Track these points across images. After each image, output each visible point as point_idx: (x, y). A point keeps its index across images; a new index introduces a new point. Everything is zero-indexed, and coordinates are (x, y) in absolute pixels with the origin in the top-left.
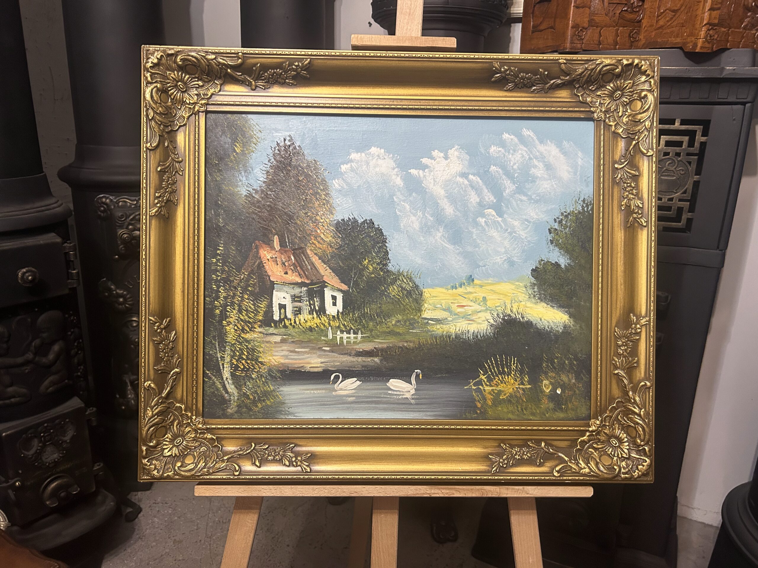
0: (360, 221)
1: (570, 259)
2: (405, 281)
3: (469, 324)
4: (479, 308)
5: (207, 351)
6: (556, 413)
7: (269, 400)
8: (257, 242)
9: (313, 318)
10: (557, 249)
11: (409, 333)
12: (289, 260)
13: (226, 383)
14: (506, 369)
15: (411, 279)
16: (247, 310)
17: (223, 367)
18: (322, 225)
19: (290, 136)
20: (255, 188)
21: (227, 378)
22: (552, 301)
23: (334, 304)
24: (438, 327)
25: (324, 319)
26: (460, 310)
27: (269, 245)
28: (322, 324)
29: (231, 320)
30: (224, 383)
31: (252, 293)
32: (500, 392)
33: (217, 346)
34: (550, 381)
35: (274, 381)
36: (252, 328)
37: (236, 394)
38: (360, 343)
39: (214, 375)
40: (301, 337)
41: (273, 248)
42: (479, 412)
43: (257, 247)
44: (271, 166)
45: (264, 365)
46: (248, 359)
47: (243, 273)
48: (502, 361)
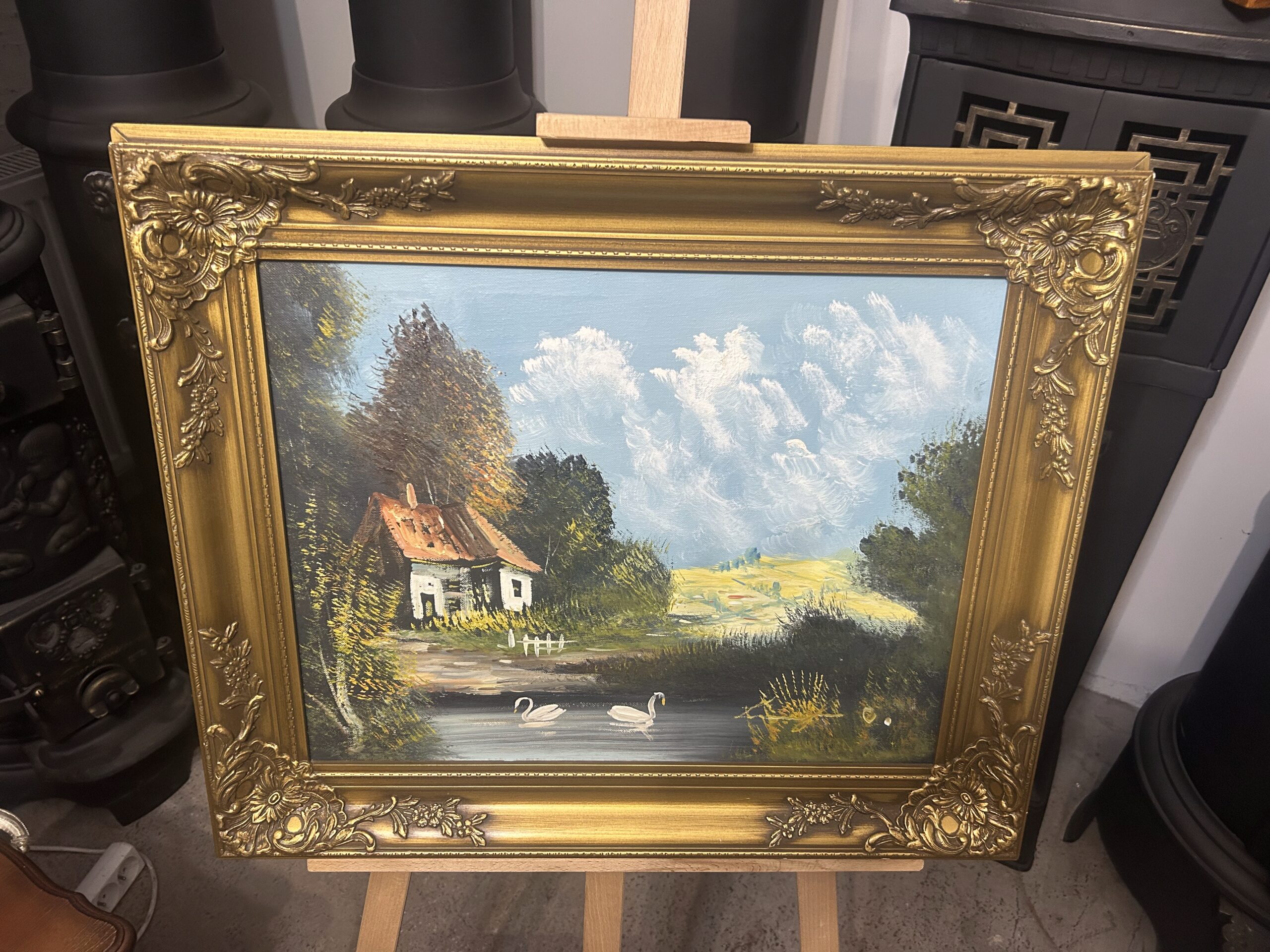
0: (561, 458)
1: (932, 523)
2: (641, 557)
3: (748, 624)
4: (765, 600)
5: (305, 665)
6: (880, 752)
7: (415, 734)
8: (375, 494)
9: (482, 616)
10: (910, 507)
11: (644, 638)
12: (435, 525)
13: (342, 711)
14: (804, 691)
15: (651, 554)
16: (367, 604)
17: (336, 689)
18: (493, 466)
19: (424, 306)
20: (366, 401)
21: (343, 705)
22: (892, 590)
23: (518, 594)
24: (695, 628)
25: (500, 617)
26: (733, 602)
27: (398, 498)
28: (498, 625)
29: (341, 618)
30: (339, 711)
31: (373, 577)
32: (792, 723)
33: (322, 658)
34: (876, 709)
35: (422, 709)
36: (378, 630)
37: (360, 727)
38: (562, 652)
39: (322, 701)
40: (462, 644)
41: (404, 505)
42: (755, 751)
43: (376, 502)
44: (391, 362)
45: (403, 685)
46: (375, 676)
47: (356, 545)
48: (798, 679)
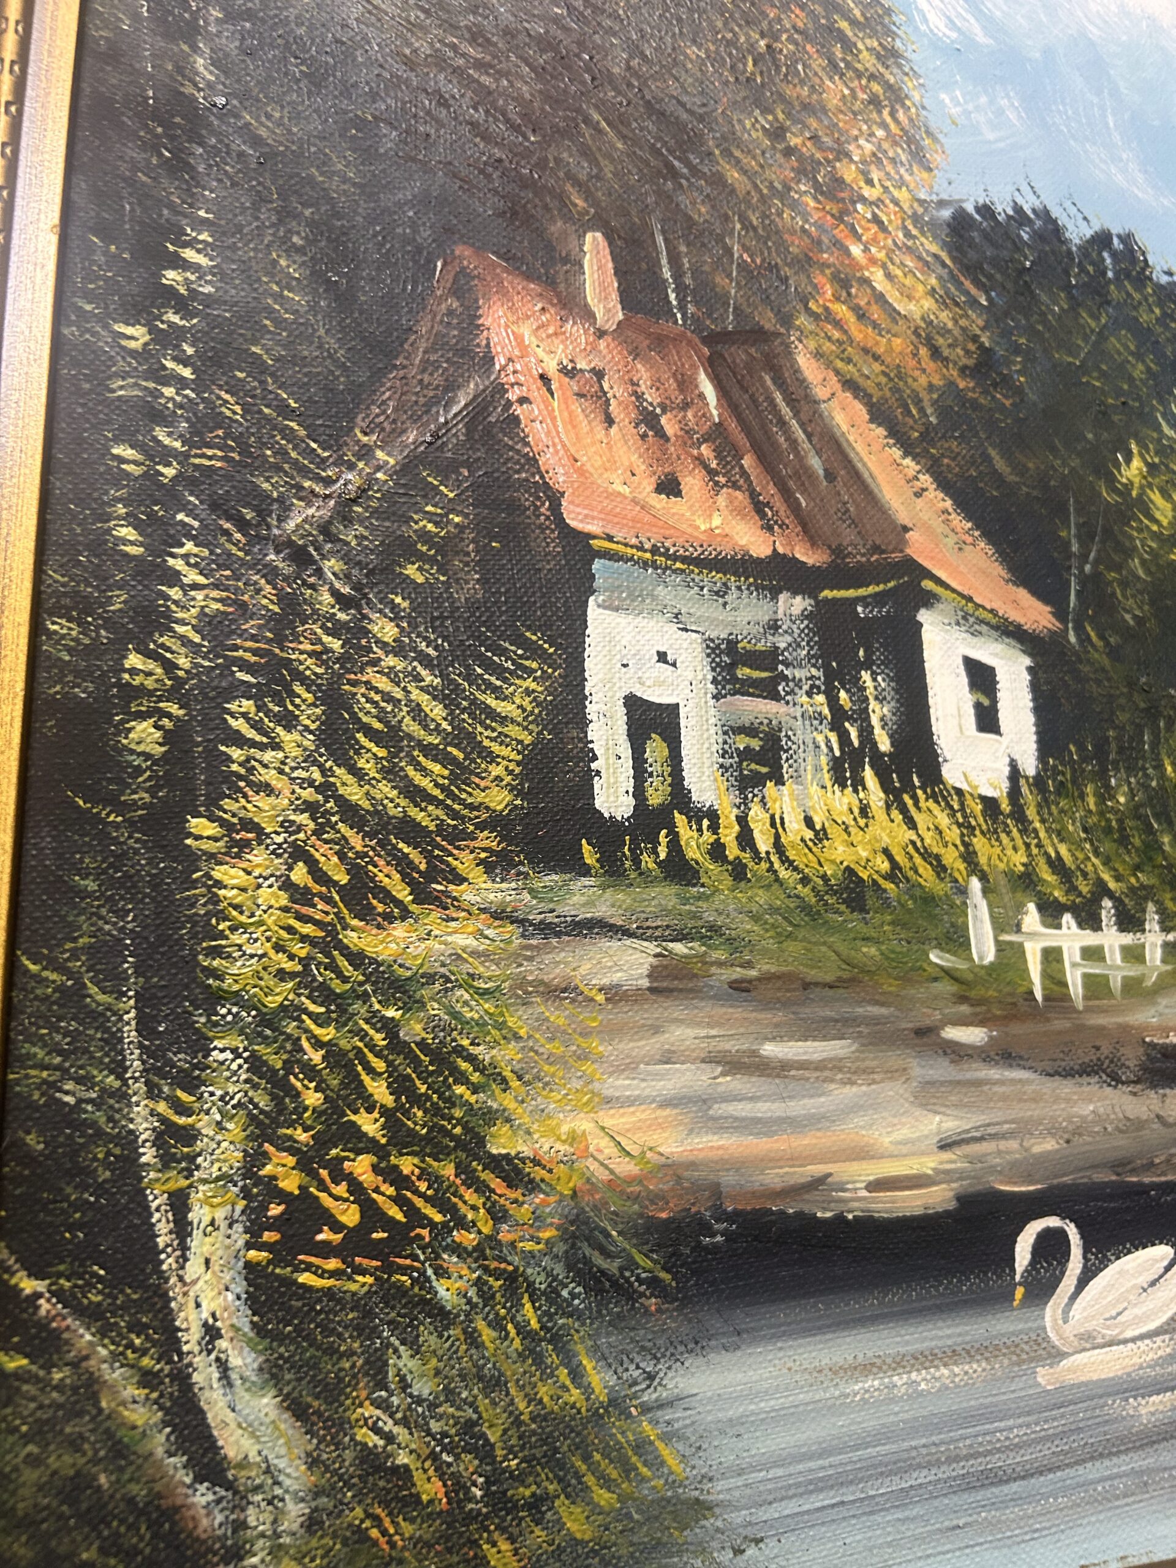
8: (465, 251)
12: (686, 406)
13: (204, 1374)
16: (390, 737)
17: (182, 1229)
21: (211, 1333)
23: (988, 720)
25: (933, 819)
27: (548, 282)
28: (927, 857)
29: (258, 808)
31: (429, 611)
33: (130, 1034)
36: (432, 874)
37: (296, 1476)
38: (1162, 987)
43: (464, 287)
45: (532, 1186)
46: (397, 1139)
47: (365, 455)
